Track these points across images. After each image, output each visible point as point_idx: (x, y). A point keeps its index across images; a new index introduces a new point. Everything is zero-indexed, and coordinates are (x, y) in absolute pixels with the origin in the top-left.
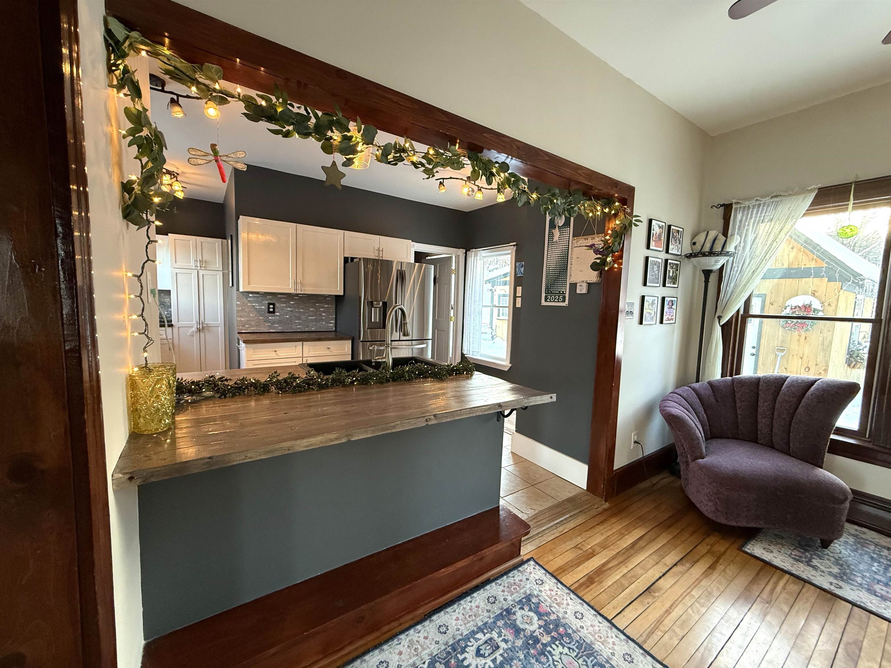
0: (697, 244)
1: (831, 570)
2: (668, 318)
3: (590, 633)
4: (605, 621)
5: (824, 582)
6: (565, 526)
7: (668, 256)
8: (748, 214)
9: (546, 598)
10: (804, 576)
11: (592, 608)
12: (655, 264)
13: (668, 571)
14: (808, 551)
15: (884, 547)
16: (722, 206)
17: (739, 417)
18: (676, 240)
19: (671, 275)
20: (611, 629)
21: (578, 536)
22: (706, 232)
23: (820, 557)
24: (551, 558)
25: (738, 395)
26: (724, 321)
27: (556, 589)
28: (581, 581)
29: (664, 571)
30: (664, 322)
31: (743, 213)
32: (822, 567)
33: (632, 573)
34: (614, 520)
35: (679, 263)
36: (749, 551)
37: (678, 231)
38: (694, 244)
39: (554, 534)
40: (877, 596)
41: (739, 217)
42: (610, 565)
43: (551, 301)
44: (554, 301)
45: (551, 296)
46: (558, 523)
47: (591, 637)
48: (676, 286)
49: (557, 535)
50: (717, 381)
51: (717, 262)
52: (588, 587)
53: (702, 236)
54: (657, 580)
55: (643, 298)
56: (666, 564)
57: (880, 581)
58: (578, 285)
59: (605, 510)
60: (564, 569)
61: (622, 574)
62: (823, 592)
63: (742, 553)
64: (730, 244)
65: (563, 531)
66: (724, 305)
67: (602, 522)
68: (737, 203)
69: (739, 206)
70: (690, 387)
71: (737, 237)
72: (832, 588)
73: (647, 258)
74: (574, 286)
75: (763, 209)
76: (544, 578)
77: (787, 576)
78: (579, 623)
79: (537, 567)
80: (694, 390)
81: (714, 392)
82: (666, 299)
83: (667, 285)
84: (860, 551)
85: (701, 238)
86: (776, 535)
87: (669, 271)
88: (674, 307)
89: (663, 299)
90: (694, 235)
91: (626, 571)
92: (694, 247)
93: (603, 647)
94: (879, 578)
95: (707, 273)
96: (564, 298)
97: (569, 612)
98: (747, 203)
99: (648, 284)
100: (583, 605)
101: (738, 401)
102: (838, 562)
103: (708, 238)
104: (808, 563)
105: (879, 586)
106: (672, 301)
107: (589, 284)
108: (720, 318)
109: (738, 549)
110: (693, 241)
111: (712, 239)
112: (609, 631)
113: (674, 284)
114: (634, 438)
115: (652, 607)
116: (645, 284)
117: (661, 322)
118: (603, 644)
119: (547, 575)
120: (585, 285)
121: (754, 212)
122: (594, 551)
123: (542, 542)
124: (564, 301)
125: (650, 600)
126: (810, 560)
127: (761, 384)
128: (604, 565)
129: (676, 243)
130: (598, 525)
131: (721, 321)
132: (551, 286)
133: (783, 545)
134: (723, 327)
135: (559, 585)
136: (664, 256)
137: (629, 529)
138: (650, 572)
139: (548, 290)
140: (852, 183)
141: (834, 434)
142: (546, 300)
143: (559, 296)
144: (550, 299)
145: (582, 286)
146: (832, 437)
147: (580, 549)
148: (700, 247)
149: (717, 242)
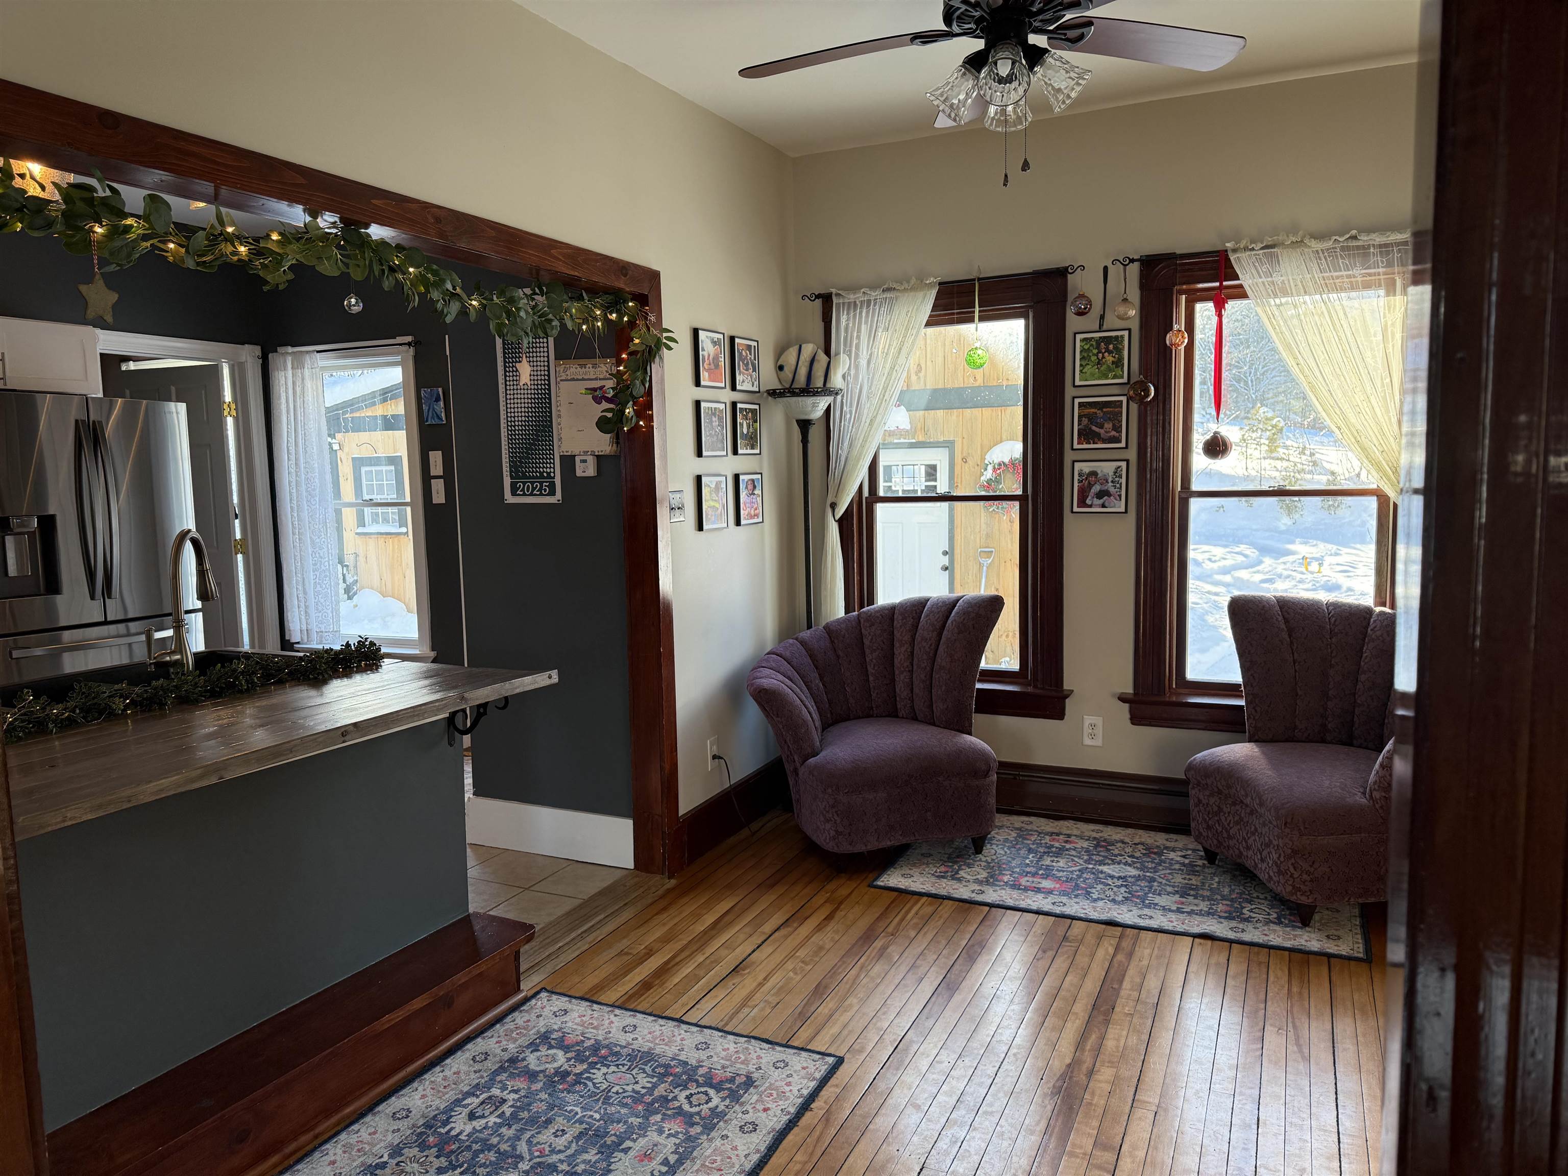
0: (785, 368)
1: (978, 877)
2: (749, 514)
3: (648, 1041)
4: (670, 1022)
5: (963, 892)
6: (598, 932)
7: (735, 396)
8: (855, 316)
9: (575, 1027)
10: (943, 892)
11: (650, 1014)
12: (714, 414)
13: (763, 943)
14: (955, 863)
15: (1047, 834)
16: (818, 296)
17: (871, 678)
18: (747, 365)
19: (745, 431)
20: (679, 1026)
21: (624, 938)
22: (797, 347)
23: (969, 866)
24: (577, 980)
25: (867, 642)
26: (841, 511)
27: (590, 1012)
28: (630, 992)
29: (759, 942)
30: (743, 522)
31: (848, 314)
32: (969, 877)
33: (712, 958)
34: (685, 900)
35: (757, 407)
36: (882, 884)
37: (749, 347)
38: (781, 368)
39: (579, 948)
40: (1019, 889)
41: (844, 318)
42: (678, 959)
43: (524, 494)
44: (532, 494)
45: (524, 483)
46: (585, 931)
47: (650, 1044)
48: (757, 451)
49: (587, 947)
50: (839, 621)
51: (815, 405)
52: (642, 995)
53: (792, 353)
54: (750, 955)
55: (699, 479)
56: (764, 933)
57: (1028, 873)
58: (577, 459)
59: (669, 891)
60: (600, 987)
61: (696, 964)
62: (961, 904)
63: (872, 890)
64: (835, 369)
65: (594, 940)
66: (837, 481)
67: (665, 909)
68: (838, 295)
69: (841, 301)
70: (797, 639)
71: (843, 357)
72: (974, 895)
73: (698, 404)
74: (568, 462)
75: (874, 310)
76: (568, 1006)
77: (925, 899)
78: (630, 1037)
79: (554, 997)
80: (803, 643)
81: (832, 642)
82: (741, 477)
83: (740, 451)
84: (1018, 846)
85: (790, 357)
86: (922, 855)
87: (742, 425)
88: (758, 492)
89: (737, 477)
90: (780, 351)
91: (702, 959)
92: (782, 374)
93: (667, 1048)
94: (1028, 869)
95: (805, 425)
96: (552, 486)
97: (613, 1030)
98: (852, 297)
99: (705, 453)
100: (635, 1016)
101: (867, 651)
102: (988, 866)
103: (802, 358)
104: (955, 878)
105: (1026, 879)
106: (753, 481)
107: (599, 458)
108: (833, 506)
109: (869, 886)
110: (779, 363)
111: (809, 359)
112: (676, 1030)
113: (752, 448)
114: (711, 749)
115: (740, 986)
116: (699, 454)
117: (738, 523)
118: (666, 1045)
119: (574, 1000)
120: (591, 460)
121: (864, 314)
122: (651, 950)
123: (557, 965)
124: (552, 493)
125: (736, 980)
126: (957, 873)
127: (895, 617)
128: (667, 963)
129: (747, 370)
130: (657, 914)
131: (836, 511)
132: (521, 462)
133: (928, 864)
134: (840, 522)
135: (595, 1006)
136: (728, 396)
137: (708, 906)
138: (738, 950)
139: (517, 472)
140: (974, 280)
141: (979, 681)
142: (514, 493)
143: (541, 483)
144: (523, 490)
145: (584, 461)
146: (979, 686)
147: (627, 954)
148: (791, 376)
149: (815, 365)
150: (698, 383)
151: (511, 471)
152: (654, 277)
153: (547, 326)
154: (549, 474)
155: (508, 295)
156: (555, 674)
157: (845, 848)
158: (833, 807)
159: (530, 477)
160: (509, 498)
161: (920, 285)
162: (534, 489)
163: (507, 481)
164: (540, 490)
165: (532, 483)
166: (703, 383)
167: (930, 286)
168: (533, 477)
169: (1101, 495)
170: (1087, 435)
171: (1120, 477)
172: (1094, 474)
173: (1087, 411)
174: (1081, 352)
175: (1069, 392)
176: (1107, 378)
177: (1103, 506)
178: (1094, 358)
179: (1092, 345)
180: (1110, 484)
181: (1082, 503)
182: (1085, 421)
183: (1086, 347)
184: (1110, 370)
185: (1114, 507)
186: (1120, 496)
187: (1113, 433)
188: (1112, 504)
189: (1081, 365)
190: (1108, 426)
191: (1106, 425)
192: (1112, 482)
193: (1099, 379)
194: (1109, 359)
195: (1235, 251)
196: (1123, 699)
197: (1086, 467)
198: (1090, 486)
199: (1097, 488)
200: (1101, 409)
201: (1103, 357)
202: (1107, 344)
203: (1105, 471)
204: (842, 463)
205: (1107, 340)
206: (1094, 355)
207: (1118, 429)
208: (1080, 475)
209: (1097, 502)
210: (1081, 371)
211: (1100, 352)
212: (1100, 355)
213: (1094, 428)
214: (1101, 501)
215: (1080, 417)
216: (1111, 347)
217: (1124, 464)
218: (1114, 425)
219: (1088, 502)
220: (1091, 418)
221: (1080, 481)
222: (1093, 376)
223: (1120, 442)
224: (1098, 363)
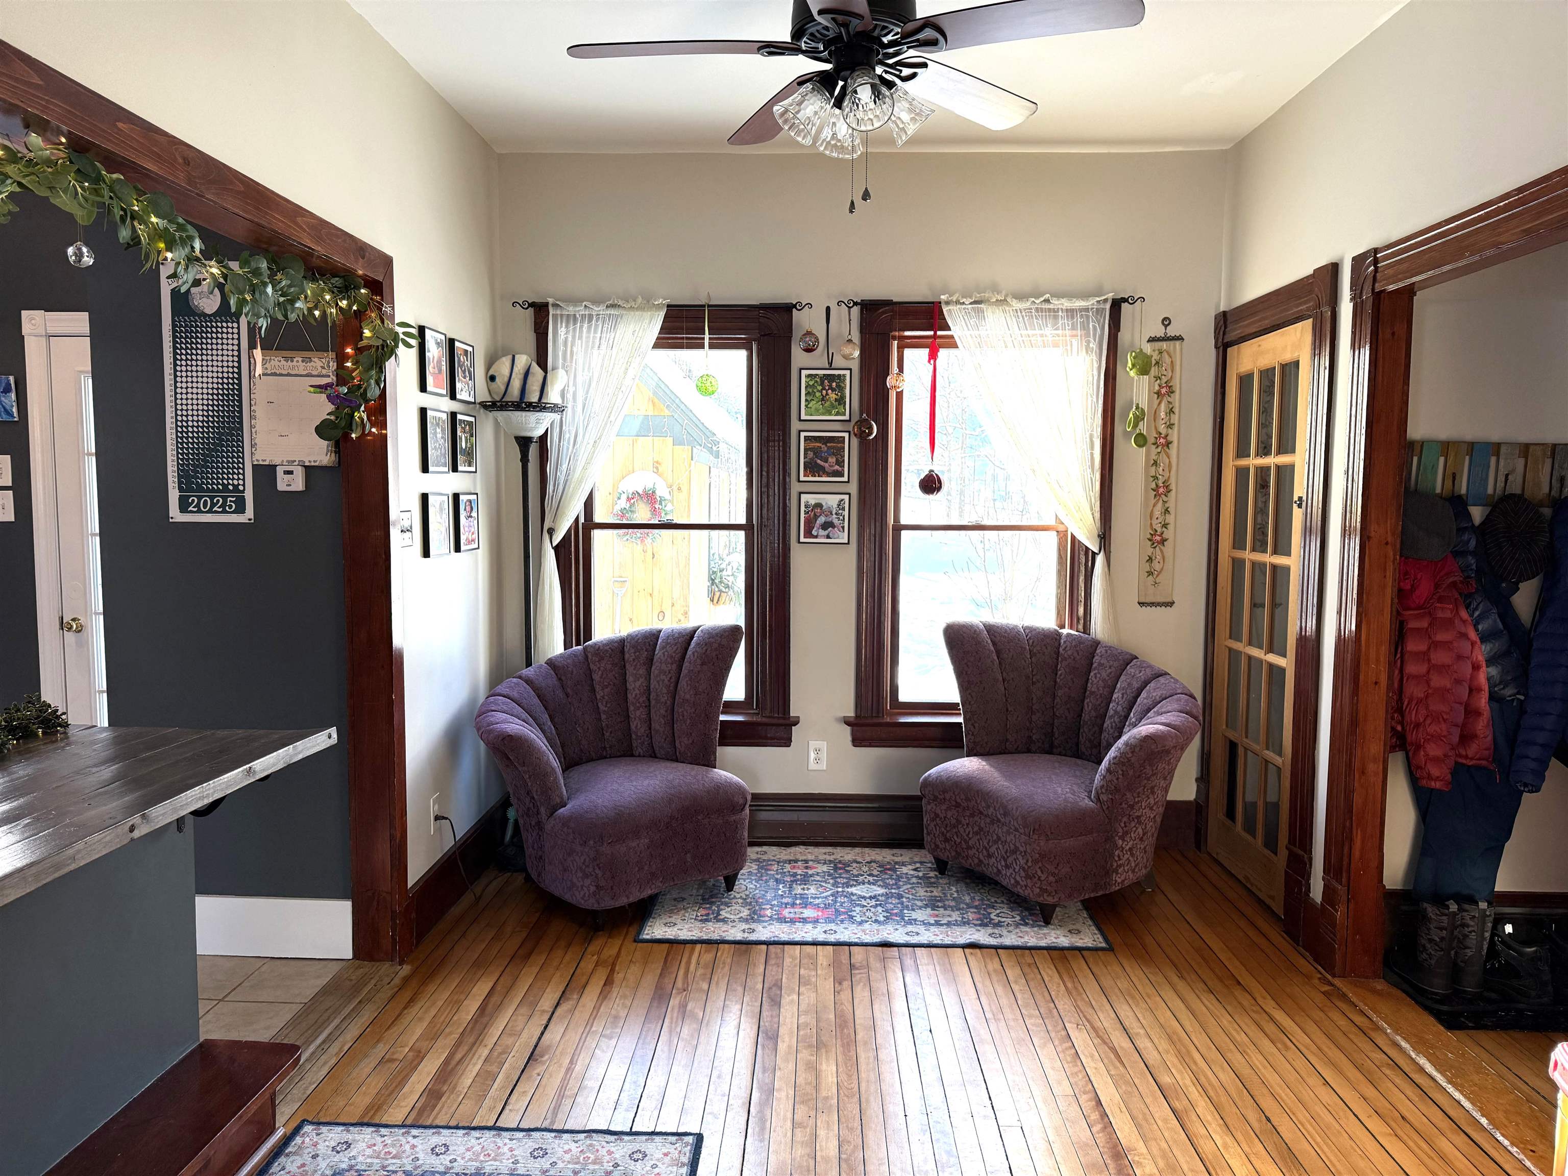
0: (497, 379)
1: (741, 915)
2: (467, 539)
3: (470, 1160)
4: (486, 1131)
5: (735, 933)
6: (341, 1039)
7: (454, 406)
8: (574, 329)
9: (369, 1160)
10: (715, 937)
11: (457, 1127)
12: (438, 424)
13: (550, 1019)
14: (712, 903)
15: (785, 862)
16: (532, 305)
17: (603, 717)
18: (464, 372)
19: (464, 447)
20: (499, 1135)
21: (378, 1041)
22: (510, 357)
23: (727, 905)
24: (342, 1104)
25: (596, 677)
26: (557, 539)
27: (379, 1139)
28: (418, 1105)
29: (545, 1022)
30: (463, 548)
31: (567, 327)
32: (732, 917)
33: (499, 1049)
34: (431, 988)
35: (472, 419)
36: (648, 937)
37: (466, 351)
38: (493, 378)
39: (325, 1063)
40: (786, 922)
41: (562, 331)
42: (458, 1056)
43: (199, 511)
44: (210, 511)
45: (198, 498)
46: (324, 1042)
47: (474, 1163)
48: (473, 469)
49: (333, 1061)
50: (561, 655)
51: (538, 422)
52: (434, 1106)
53: (505, 362)
54: (540, 1039)
55: (425, 498)
56: (544, 1011)
57: (786, 904)
58: (280, 471)
59: (406, 980)
60: (376, 1106)
61: (483, 1058)
62: (737, 946)
63: (640, 945)
64: (552, 384)
65: (341, 1050)
66: (555, 504)
67: (412, 1001)
68: (556, 306)
69: (559, 312)
70: (520, 677)
71: (561, 373)
72: (746, 935)
73: (423, 412)
74: (266, 473)
75: (596, 326)
76: (349, 1137)
77: (698, 946)
78: (445, 1159)
79: (324, 1129)
80: (528, 681)
81: (560, 679)
82: (461, 497)
83: (460, 468)
84: (764, 878)
85: (502, 368)
86: (675, 899)
87: (461, 439)
88: (474, 514)
89: (456, 497)
90: (490, 362)
91: (486, 1052)
92: (493, 385)
93: (497, 1163)
94: (785, 900)
95: (524, 442)
96: (241, 502)
97: (421, 1156)
98: (571, 310)
99: (431, 469)
100: (439, 1133)
101: (597, 688)
102: (746, 903)
103: (515, 369)
104: (718, 919)
105: (787, 910)
106: (470, 501)
107: (309, 470)
108: (551, 532)
109: (635, 941)
110: (491, 373)
111: (522, 372)
112: (498, 1140)
113: (470, 466)
114: (433, 810)
115: (546, 1076)
116: (425, 469)
117: (458, 549)
118: (495, 1160)
119: (351, 1128)
120: (299, 472)
121: (585, 330)
122: (420, 1052)
123: (306, 1089)
125: (540, 1069)
126: (719, 914)
127: (626, 650)
128: (447, 1062)
129: (465, 378)
130: (405, 1008)
131: (554, 537)
132: (195, 472)
133: (685, 909)
134: (556, 549)
135: (383, 1131)
136: (447, 405)
137: (463, 990)
138: (524, 1035)
139: (189, 483)
140: (704, 306)
141: (723, 713)
142: (184, 507)
143: (225, 499)
144: (198, 505)
145: (290, 473)
146: (722, 718)
147: (392, 1060)
148: (503, 388)
149: (530, 379)
150: (423, 388)
151: (180, 483)
152: (387, 262)
153: (289, 307)
154: (236, 487)
155: (253, 265)
156: (333, 731)
157: (608, 903)
158: (595, 859)
159: (208, 490)
160: (176, 514)
161: (647, 304)
162: (213, 505)
163: (174, 495)
164: (222, 506)
165: (212, 498)
166: (429, 388)
167: (658, 307)
168: (213, 490)
169: (826, 526)
170: (813, 468)
171: (843, 509)
172: (819, 505)
173: (812, 445)
174: (806, 387)
175: (795, 425)
176: (830, 414)
177: (828, 537)
178: (818, 394)
179: (816, 382)
180: (835, 516)
181: (808, 534)
182: (811, 454)
183: (811, 383)
184: (833, 407)
185: (838, 538)
186: (843, 527)
187: (837, 467)
188: (836, 536)
189: (806, 400)
190: (832, 460)
191: (830, 460)
192: (836, 514)
193: (823, 414)
194: (833, 396)
195: (947, 303)
196: (848, 723)
197: (812, 499)
198: (816, 517)
199: (822, 520)
200: (825, 444)
201: (827, 394)
202: (831, 382)
203: (830, 503)
204: (561, 488)
205: (831, 378)
206: (818, 391)
207: (840, 463)
208: (806, 506)
209: (822, 532)
210: (806, 406)
211: (824, 389)
212: (824, 392)
213: (819, 461)
214: (826, 533)
215: (806, 450)
216: (834, 384)
217: (846, 497)
218: (837, 460)
219: (814, 533)
220: (817, 452)
221: (806, 513)
222: (817, 412)
223: (843, 476)
224: (823, 400)
